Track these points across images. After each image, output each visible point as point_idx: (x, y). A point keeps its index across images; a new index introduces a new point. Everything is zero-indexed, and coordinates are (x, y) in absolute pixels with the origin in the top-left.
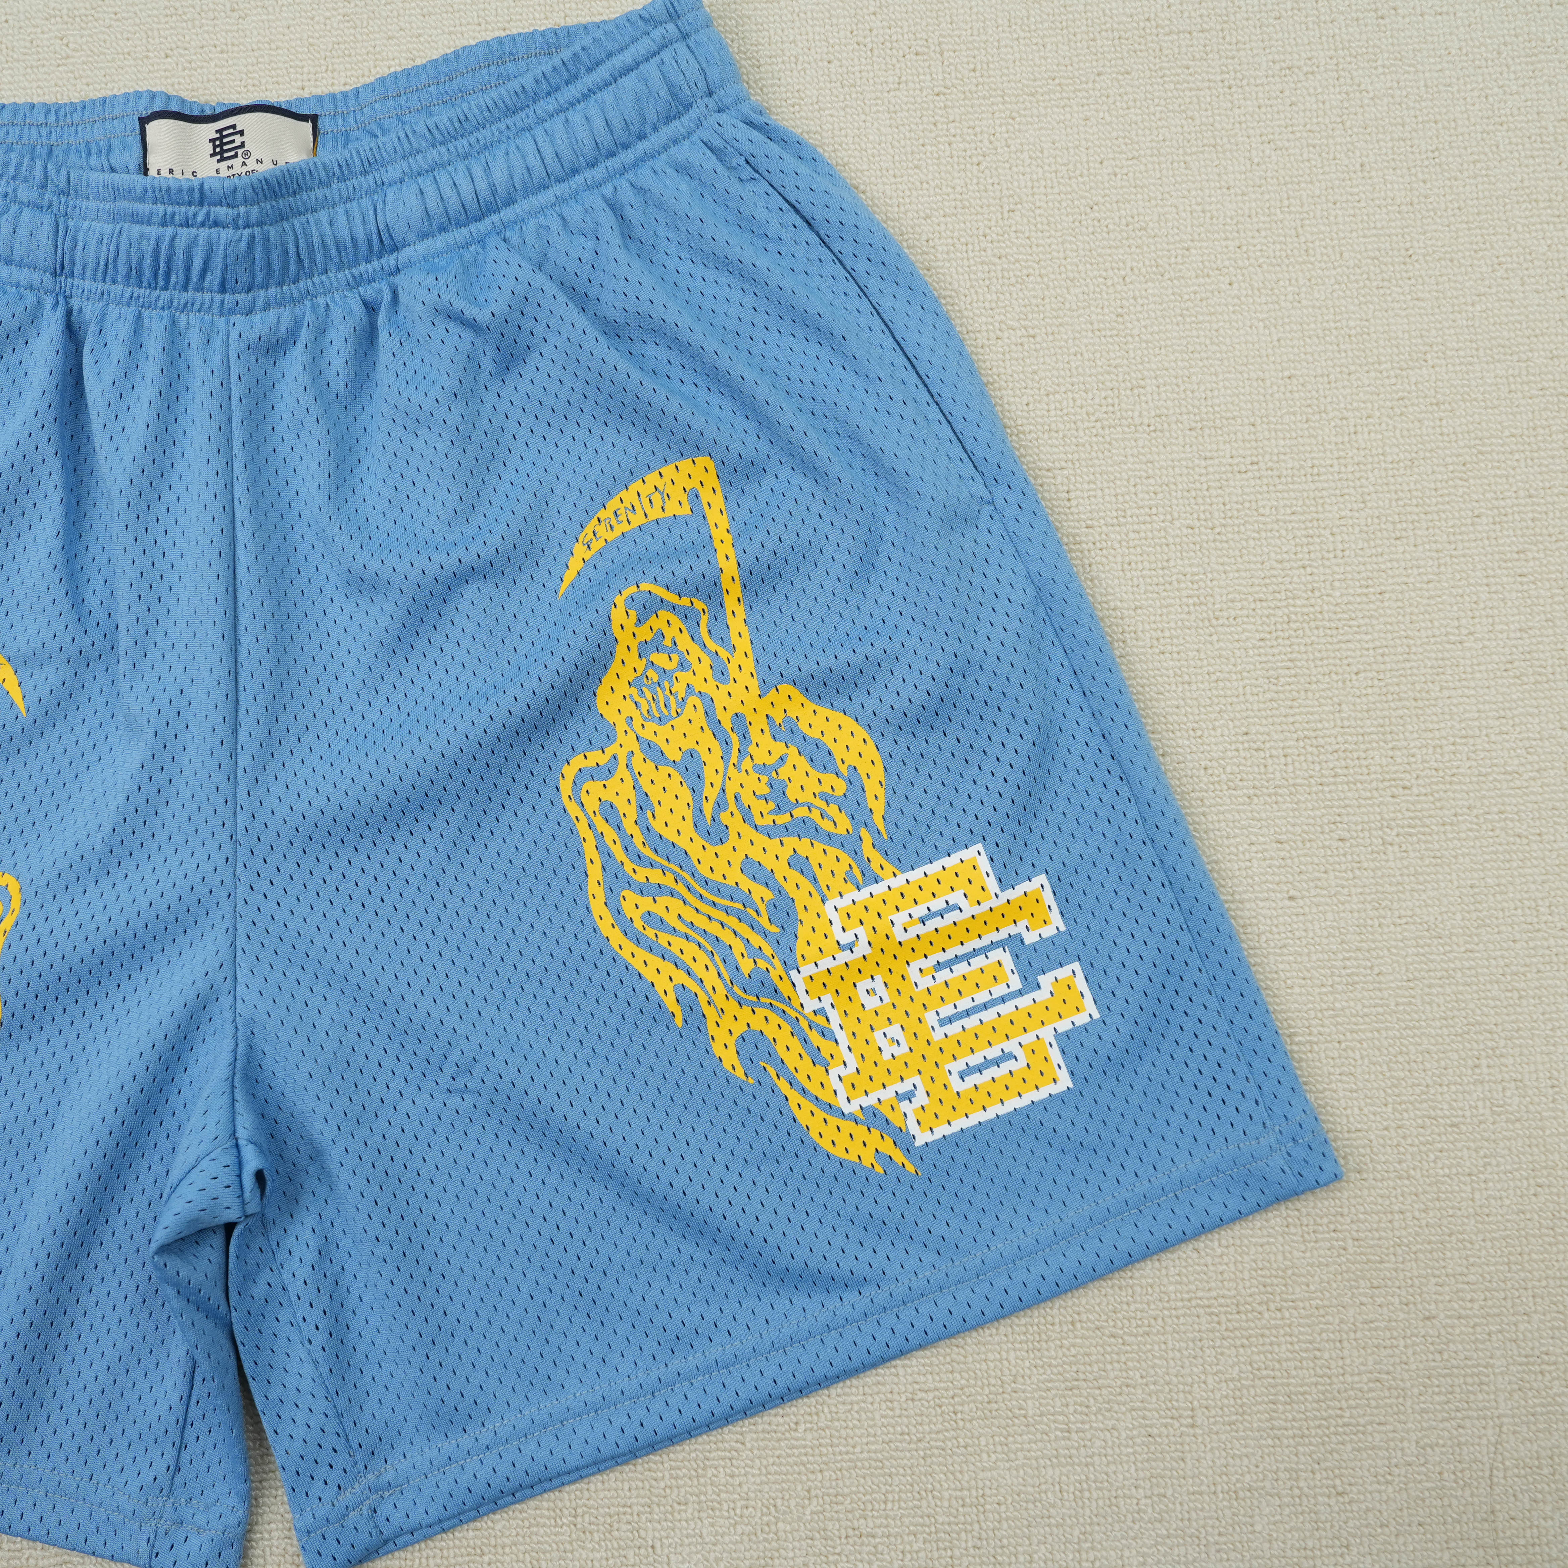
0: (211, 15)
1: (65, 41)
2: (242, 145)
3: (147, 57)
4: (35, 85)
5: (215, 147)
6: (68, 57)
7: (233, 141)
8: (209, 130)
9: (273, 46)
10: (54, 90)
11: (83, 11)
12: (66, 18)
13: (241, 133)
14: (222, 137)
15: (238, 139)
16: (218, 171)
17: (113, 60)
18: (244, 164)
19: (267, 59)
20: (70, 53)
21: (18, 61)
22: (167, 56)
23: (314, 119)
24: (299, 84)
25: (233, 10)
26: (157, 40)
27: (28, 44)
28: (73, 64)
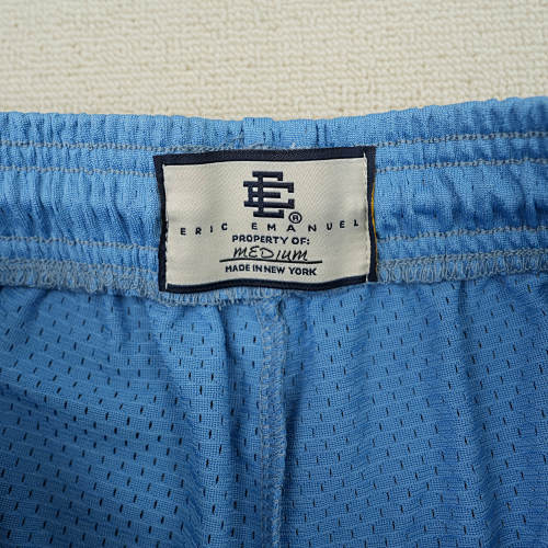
0: (238, 25)
1: (77, 48)
2: (291, 204)
3: (166, 69)
4: (42, 95)
5: (251, 194)
6: (80, 66)
7: (278, 196)
8: (246, 170)
9: (308, 61)
10: (64, 101)
11: (98, 17)
12: (79, 24)
13: (290, 187)
14: (261, 185)
15: (285, 196)
16: (254, 226)
17: (129, 71)
18: (290, 228)
19: (300, 76)
20: (83, 62)
21: (26, 68)
22: (188, 69)
23: (367, 152)
24: (338, 105)
25: (262, 21)
26: (178, 51)
27: (38, 51)
28: (86, 74)
